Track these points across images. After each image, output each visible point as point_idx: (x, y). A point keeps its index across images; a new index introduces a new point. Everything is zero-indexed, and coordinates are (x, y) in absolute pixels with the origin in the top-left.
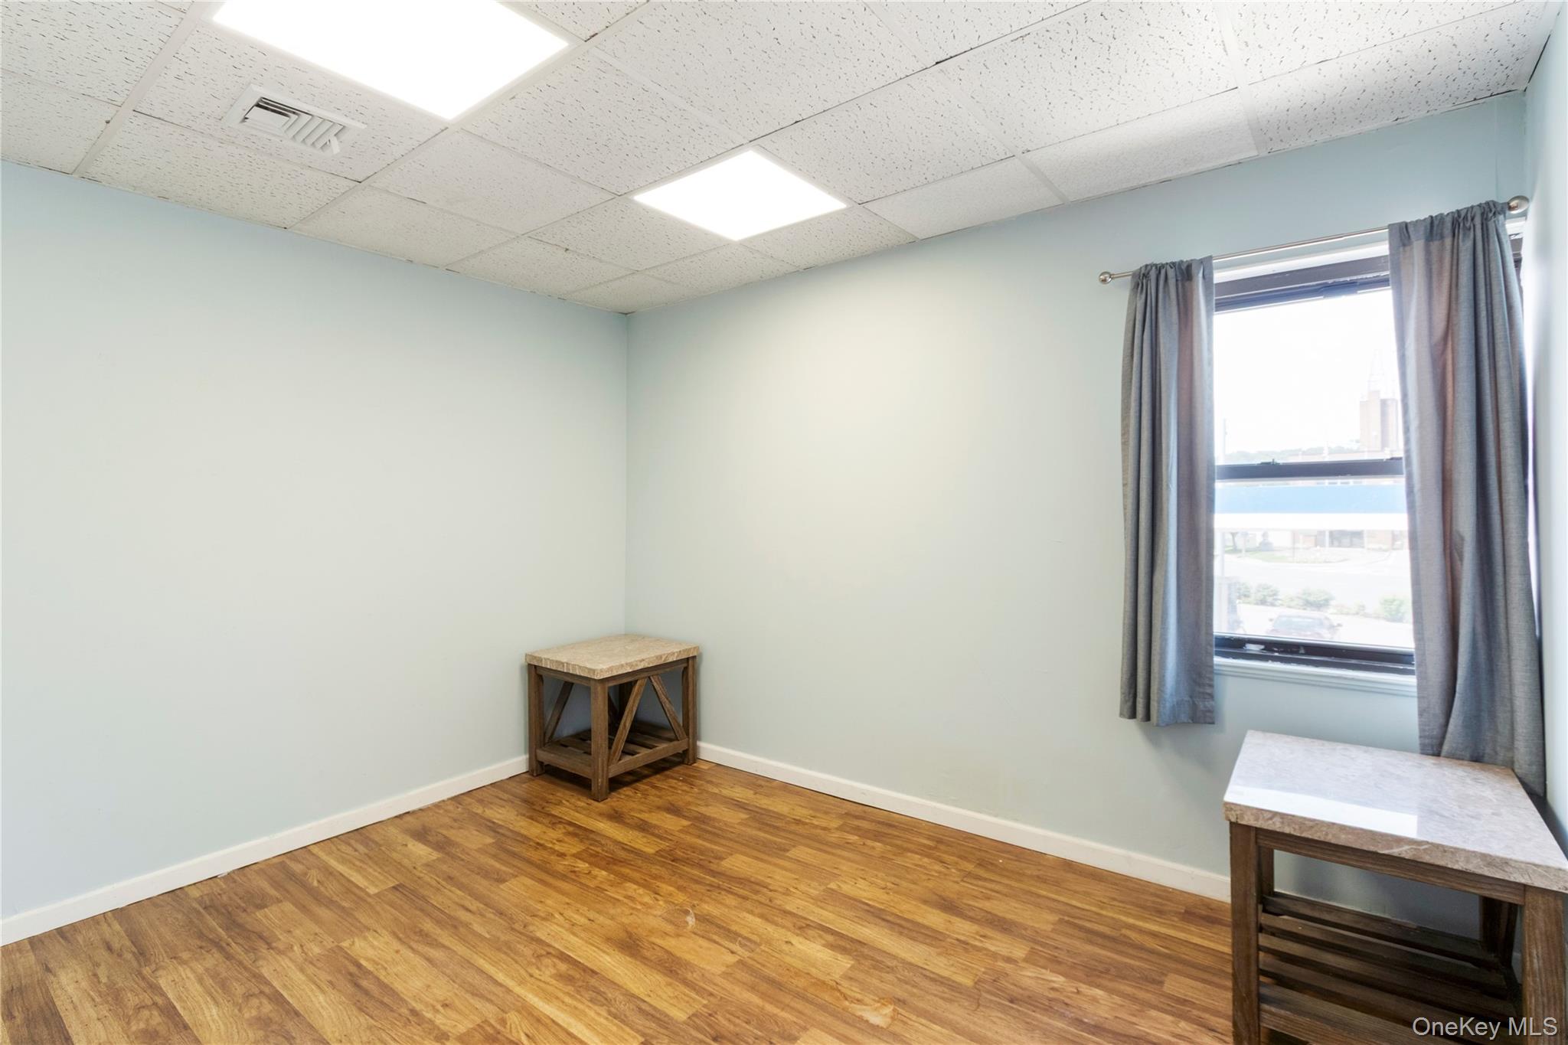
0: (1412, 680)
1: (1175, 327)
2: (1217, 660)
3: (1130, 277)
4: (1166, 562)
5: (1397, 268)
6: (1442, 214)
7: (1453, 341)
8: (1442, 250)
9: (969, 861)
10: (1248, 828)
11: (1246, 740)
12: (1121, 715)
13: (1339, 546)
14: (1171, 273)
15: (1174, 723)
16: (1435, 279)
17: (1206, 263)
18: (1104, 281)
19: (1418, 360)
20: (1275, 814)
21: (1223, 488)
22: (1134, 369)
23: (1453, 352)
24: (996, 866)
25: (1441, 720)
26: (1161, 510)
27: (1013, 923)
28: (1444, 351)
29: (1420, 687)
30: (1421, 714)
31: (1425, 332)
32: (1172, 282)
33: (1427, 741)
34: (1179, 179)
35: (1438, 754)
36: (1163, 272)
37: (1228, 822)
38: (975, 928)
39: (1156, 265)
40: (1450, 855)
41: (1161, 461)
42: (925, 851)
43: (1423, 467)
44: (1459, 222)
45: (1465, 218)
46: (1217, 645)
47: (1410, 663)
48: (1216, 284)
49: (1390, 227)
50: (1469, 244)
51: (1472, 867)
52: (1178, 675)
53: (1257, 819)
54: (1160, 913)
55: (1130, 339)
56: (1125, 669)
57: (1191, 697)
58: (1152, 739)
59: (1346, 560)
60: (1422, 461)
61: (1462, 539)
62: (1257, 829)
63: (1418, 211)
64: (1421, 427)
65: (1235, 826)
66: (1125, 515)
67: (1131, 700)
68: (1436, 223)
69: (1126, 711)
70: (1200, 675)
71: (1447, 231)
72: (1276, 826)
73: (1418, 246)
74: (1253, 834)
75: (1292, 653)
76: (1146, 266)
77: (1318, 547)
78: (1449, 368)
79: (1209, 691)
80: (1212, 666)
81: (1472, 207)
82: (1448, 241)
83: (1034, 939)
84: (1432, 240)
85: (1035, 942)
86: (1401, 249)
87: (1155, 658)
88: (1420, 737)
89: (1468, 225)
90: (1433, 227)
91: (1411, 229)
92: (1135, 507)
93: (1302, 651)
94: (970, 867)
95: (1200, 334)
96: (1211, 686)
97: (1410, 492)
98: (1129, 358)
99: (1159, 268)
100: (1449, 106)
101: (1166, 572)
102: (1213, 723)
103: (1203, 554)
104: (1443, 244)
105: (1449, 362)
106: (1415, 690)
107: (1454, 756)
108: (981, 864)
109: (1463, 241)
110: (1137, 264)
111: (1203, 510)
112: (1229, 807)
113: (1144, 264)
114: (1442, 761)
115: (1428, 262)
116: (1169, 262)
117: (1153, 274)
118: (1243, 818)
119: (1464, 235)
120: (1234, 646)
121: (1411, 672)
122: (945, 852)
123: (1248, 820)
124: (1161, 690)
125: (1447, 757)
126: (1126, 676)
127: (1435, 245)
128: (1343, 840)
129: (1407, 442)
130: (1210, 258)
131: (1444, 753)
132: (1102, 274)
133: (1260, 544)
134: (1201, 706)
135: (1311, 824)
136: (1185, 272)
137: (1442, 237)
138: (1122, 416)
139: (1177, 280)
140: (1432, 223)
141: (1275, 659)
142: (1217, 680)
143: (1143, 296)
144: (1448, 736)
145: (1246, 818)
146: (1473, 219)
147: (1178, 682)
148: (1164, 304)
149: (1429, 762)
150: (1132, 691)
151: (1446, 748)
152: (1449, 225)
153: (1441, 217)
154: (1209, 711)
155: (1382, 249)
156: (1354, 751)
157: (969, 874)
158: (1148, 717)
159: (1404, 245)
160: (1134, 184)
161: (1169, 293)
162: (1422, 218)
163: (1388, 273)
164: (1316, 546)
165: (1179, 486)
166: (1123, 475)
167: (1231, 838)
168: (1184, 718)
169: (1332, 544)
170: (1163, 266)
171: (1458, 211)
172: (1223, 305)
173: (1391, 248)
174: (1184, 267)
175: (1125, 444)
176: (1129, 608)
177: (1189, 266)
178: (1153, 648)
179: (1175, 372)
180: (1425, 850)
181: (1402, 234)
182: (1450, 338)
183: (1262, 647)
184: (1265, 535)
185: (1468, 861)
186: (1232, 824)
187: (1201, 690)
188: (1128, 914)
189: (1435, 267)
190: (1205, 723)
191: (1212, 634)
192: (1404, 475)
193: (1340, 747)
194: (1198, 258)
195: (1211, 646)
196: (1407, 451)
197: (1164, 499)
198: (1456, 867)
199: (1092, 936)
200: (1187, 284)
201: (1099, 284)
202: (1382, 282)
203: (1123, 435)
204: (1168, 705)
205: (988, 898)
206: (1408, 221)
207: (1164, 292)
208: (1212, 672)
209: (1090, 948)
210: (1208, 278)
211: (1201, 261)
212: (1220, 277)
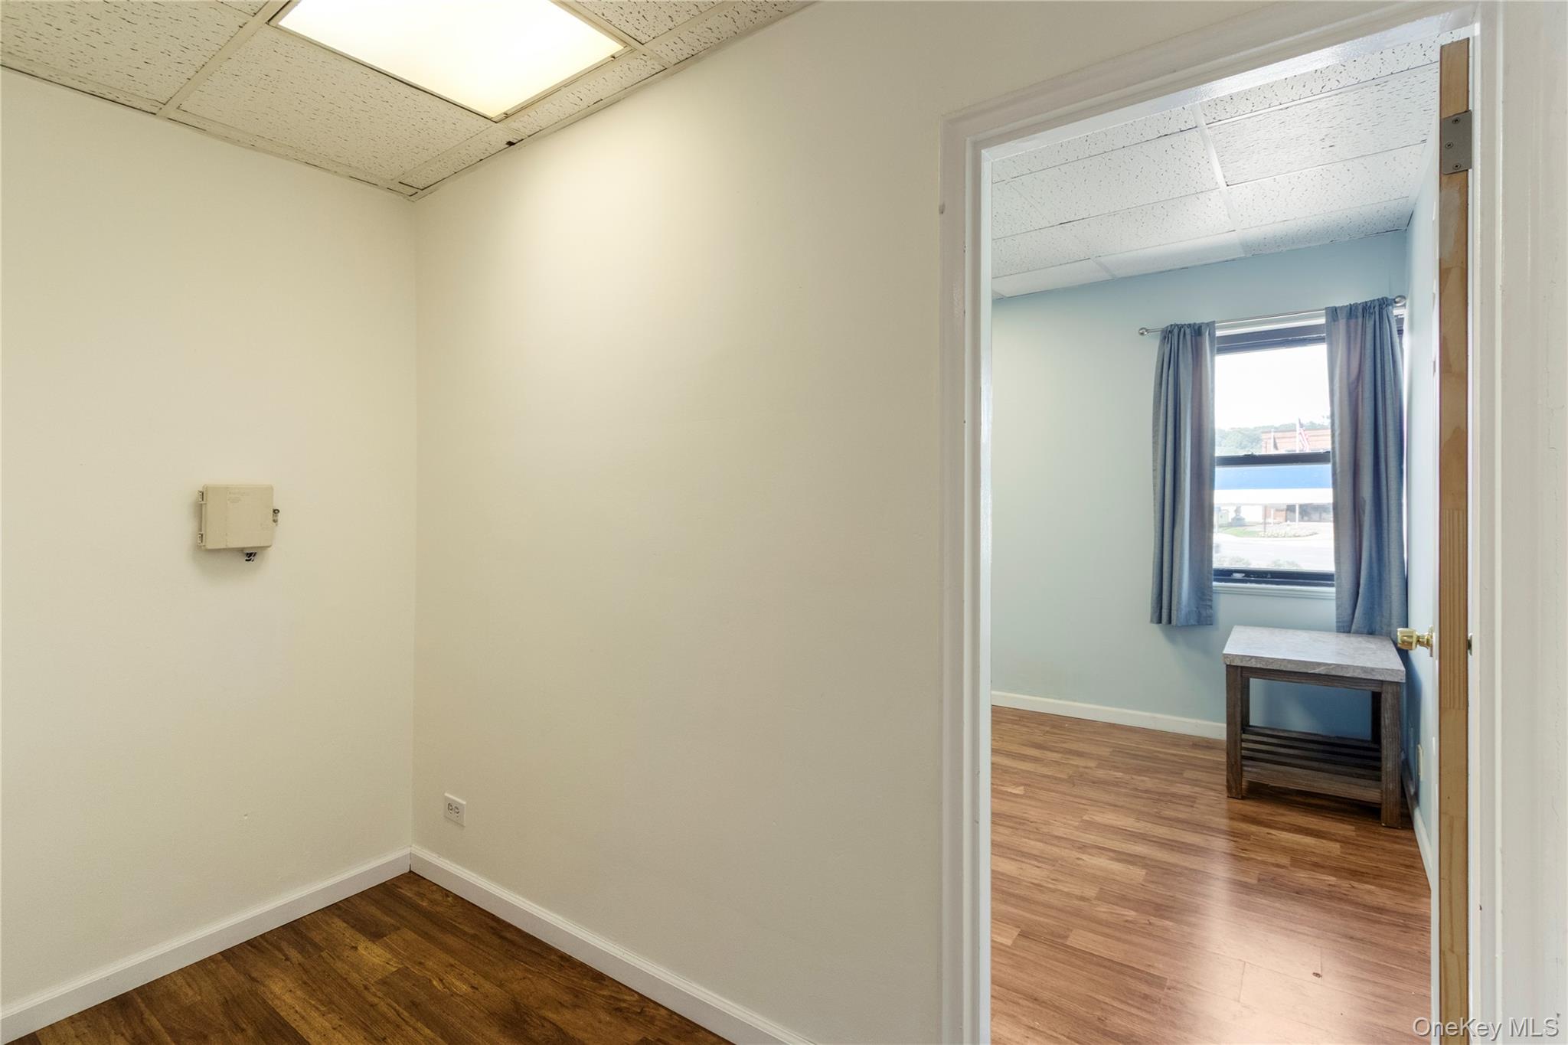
0: (1333, 590)
1: (1191, 367)
2: (1215, 584)
3: (1159, 333)
4: (1183, 520)
5: (1330, 334)
6: (1356, 303)
7: (1362, 382)
8: (1356, 324)
9: (1047, 726)
10: (1237, 667)
11: (1234, 629)
12: (1152, 621)
13: (1309, 521)
14: (1188, 331)
15: (1187, 626)
16: (1352, 342)
17: (1211, 325)
18: (1142, 334)
19: (1341, 393)
20: (1252, 657)
21: (1220, 472)
22: (1163, 394)
23: (1362, 387)
24: (1064, 727)
25: (1349, 611)
26: (1180, 487)
27: (1084, 753)
28: (1357, 386)
29: (1337, 592)
30: (1337, 609)
31: (1345, 375)
32: (1188, 337)
33: (1341, 624)
34: (1195, 267)
35: (1349, 632)
36: (1182, 330)
37: (1225, 666)
38: (1060, 755)
39: (1177, 325)
40: (1345, 669)
41: (1180, 454)
42: (1013, 722)
43: (1342, 457)
44: (1366, 308)
45: (1370, 307)
46: (1215, 575)
47: (1333, 580)
48: (1218, 337)
49: (1326, 309)
50: (1372, 323)
51: (1356, 675)
52: (1189, 593)
53: (1242, 662)
54: (1178, 745)
55: (1159, 374)
56: (1155, 591)
57: (1197, 608)
58: (1171, 639)
59: (1316, 534)
60: (1341, 454)
61: (1365, 501)
62: (1242, 667)
63: (1343, 301)
64: (1341, 434)
65: (1228, 666)
66: (1154, 490)
67: (1159, 611)
68: (1353, 308)
69: (1155, 620)
70: (1203, 594)
71: (1360, 314)
72: (1253, 664)
73: (1342, 323)
74: (1239, 670)
75: (1263, 577)
76: (1171, 325)
77: (1288, 522)
78: (1360, 397)
79: (1209, 603)
80: (1211, 587)
81: (1374, 300)
82: (1360, 320)
83: (1099, 758)
84: (1351, 318)
85: (1099, 759)
86: (1332, 323)
87: (1175, 582)
88: (1337, 622)
89: (1372, 311)
90: (1351, 310)
91: (1338, 311)
92: (1162, 484)
93: (1269, 576)
94: (1048, 729)
95: (1207, 372)
96: (1211, 600)
97: (1334, 474)
98: (1158, 386)
99: (1180, 327)
100: (1363, 235)
101: (1183, 526)
102: (1211, 624)
103: (1207, 515)
104: (1357, 322)
105: (1360, 393)
106: (1335, 595)
107: (1358, 633)
108: (1053, 727)
109: (1369, 320)
110: (1166, 323)
111: (1207, 487)
112: (1227, 656)
113: (1170, 323)
114: (1351, 635)
115: (1348, 332)
116: (1187, 323)
117: (1176, 331)
118: (1234, 662)
119: (1369, 316)
120: (1226, 575)
121: (1332, 586)
122: (1027, 722)
123: (1237, 663)
124: (1179, 603)
125: (1354, 633)
126: (1155, 596)
127: (1353, 322)
128: (1290, 668)
129: (1333, 442)
130: (1214, 322)
131: (1352, 631)
132: (1141, 329)
133: (1233, 519)
134: (1204, 613)
135: (1271, 661)
136: (1197, 331)
137: (1357, 317)
138: (1153, 423)
139: (1192, 336)
140: (1351, 309)
141: (1252, 582)
142: (1214, 596)
143: (1169, 345)
144: (1355, 620)
145: (1236, 661)
146: (1374, 308)
147: (1189, 599)
148: (1183, 354)
149: (1343, 636)
150: (1159, 605)
151: (1354, 627)
152: (1360, 310)
153: (1356, 305)
154: (1210, 617)
155: (1322, 321)
156: (1299, 632)
157: (1047, 732)
158: (1170, 621)
159: (1334, 321)
160: (1162, 270)
161: (1187, 347)
162: (1345, 305)
163: (1325, 335)
164: (1286, 521)
165: (1191, 470)
166: (1153, 463)
167: (1227, 675)
168: (1192, 622)
169: (1302, 519)
170: (1183, 326)
171: (1366, 302)
172: (1221, 351)
173: (1326, 321)
174: (1196, 327)
175: (1155, 443)
176: (1157, 551)
177: (1200, 327)
178: (1174, 576)
179: (1190, 396)
180: (1332, 668)
181: (1333, 313)
182: (1360, 382)
183: (1244, 575)
184: (1237, 511)
185: (1354, 672)
186: (1227, 665)
187: (1204, 603)
188: (1156, 747)
189: (1352, 335)
190: (1207, 625)
191: (1211, 567)
192: (1331, 463)
193: (1290, 631)
194: (1206, 322)
195: (1211, 574)
196: (1333, 448)
197: (1182, 479)
198: (1348, 675)
199: (1136, 757)
200: (1198, 337)
201: (1138, 335)
202: (1321, 340)
203: (1154, 437)
204: (1183, 612)
205: (1064, 742)
206: (1337, 306)
207: (1183, 343)
208: (1211, 591)
209: (1135, 761)
210: (1212, 335)
211: (1208, 324)
212: (1219, 333)
